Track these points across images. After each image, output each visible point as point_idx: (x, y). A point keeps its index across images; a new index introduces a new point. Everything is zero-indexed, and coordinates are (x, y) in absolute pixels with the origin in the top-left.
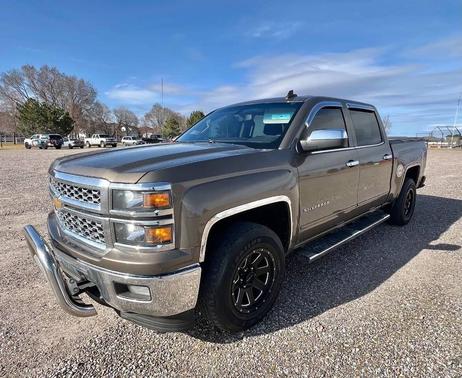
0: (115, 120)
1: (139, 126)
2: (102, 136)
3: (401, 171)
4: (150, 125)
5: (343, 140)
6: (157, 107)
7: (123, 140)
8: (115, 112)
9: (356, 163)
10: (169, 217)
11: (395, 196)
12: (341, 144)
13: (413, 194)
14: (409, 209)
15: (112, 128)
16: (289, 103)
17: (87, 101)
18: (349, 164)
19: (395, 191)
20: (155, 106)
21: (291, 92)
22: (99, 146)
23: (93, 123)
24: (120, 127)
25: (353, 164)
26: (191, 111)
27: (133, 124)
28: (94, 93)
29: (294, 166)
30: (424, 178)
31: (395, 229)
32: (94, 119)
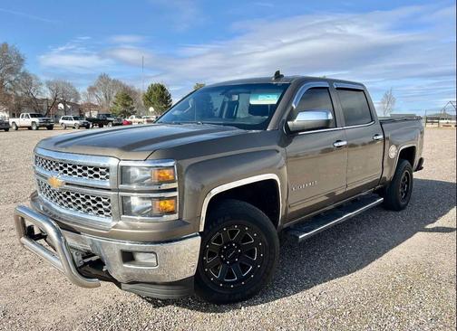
0: (48, 95)
1: (80, 102)
2: (33, 116)
3: (393, 152)
4: (95, 101)
5: (328, 121)
6: (104, 79)
7: (61, 121)
8: (49, 84)
9: (344, 143)
10: (174, 190)
11: (388, 179)
12: (326, 124)
13: (409, 176)
14: (406, 193)
15: (45, 105)
16: (276, 84)
17: (11, 71)
18: (336, 145)
19: (388, 174)
20: (101, 77)
21: (277, 73)
22: (30, 128)
23: (18, 98)
24: (55, 104)
25: (341, 144)
26: (150, 84)
27: (72, 100)
28: (21, 60)
29: (283, 146)
30: (421, 160)
31: (392, 214)
32: (19, 93)
